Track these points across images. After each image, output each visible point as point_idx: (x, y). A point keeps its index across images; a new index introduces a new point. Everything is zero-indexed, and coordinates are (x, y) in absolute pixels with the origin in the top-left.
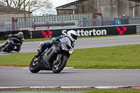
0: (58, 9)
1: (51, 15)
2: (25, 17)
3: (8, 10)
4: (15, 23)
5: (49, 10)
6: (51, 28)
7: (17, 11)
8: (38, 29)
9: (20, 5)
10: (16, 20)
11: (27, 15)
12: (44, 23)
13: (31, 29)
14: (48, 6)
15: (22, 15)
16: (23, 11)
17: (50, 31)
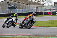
0: (54, 3)
1: (52, 6)
2: (41, 6)
5: (51, 3)
6: (52, 11)
7: (38, 4)
8: (46, 11)
9: (39, 2)
11: (42, 6)
12: (49, 9)
13: (43, 11)
15: (40, 6)
16: (40, 4)
17: (51, 12)
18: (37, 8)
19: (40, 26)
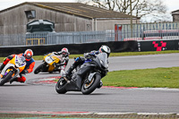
0: (174, 14)
1: (164, 22)
2: (132, 24)
3: (110, 14)
4: (119, 32)
5: (163, 14)
6: (165, 38)
7: (122, 16)
8: (147, 39)
9: (125, 9)
10: (121, 28)
11: (134, 22)
12: (156, 31)
13: (139, 40)
14: (161, 11)
15: (128, 22)
16: (130, 17)
17: (164, 42)
18: (118, 28)
19: (127, 84)
